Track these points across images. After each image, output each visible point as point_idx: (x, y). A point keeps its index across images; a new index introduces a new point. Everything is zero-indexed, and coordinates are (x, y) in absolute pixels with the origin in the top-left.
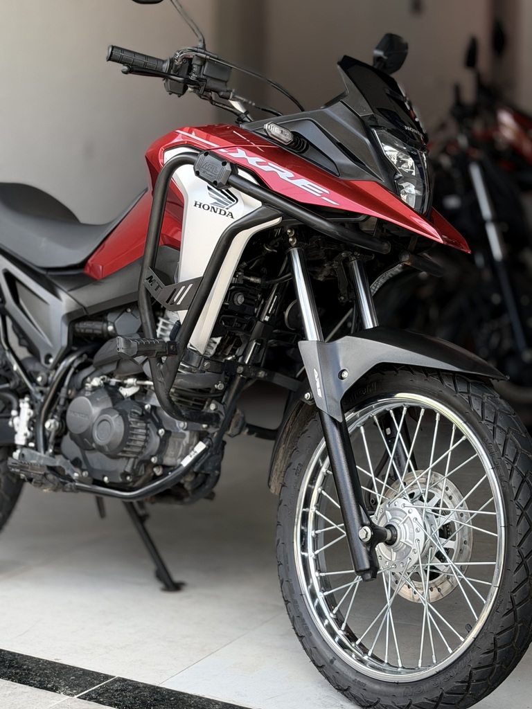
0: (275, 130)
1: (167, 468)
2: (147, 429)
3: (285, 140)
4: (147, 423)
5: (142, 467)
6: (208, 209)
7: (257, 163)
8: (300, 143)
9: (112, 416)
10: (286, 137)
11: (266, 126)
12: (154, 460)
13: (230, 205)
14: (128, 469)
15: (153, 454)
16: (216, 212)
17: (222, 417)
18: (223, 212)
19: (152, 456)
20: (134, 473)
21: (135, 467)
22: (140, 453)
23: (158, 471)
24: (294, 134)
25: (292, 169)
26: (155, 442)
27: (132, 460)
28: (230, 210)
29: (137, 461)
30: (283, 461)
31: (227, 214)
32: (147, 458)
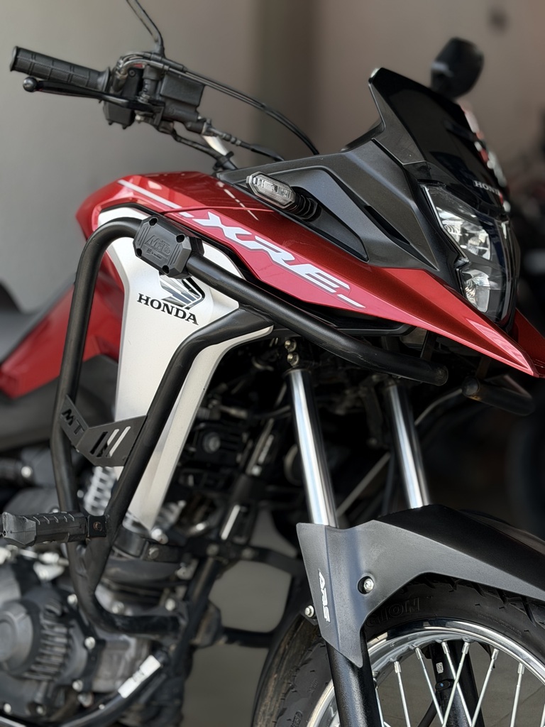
0: (264, 186)
1: (100, 696)
2: (68, 636)
3: (281, 201)
4: (68, 626)
5: (61, 695)
6: (159, 307)
7: (238, 235)
8: (305, 204)
9: (15, 615)
10: (284, 196)
11: (250, 179)
12: (77, 686)
13: (192, 302)
14: (39, 697)
15: (76, 676)
16: (170, 313)
17: (183, 622)
18: (181, 314)
19: (74, 680)
20: (49, 703)
21: (49, 695)
22: (57, 674)
23: (86, 701)
24: (297, 191)
25: (293, 248)
26: (81, 656)
27: (44, 684)
28: (192, 311)
29: (52, 686)
30: (275, 699)
31: (186, 318)
32: (68, 682)
